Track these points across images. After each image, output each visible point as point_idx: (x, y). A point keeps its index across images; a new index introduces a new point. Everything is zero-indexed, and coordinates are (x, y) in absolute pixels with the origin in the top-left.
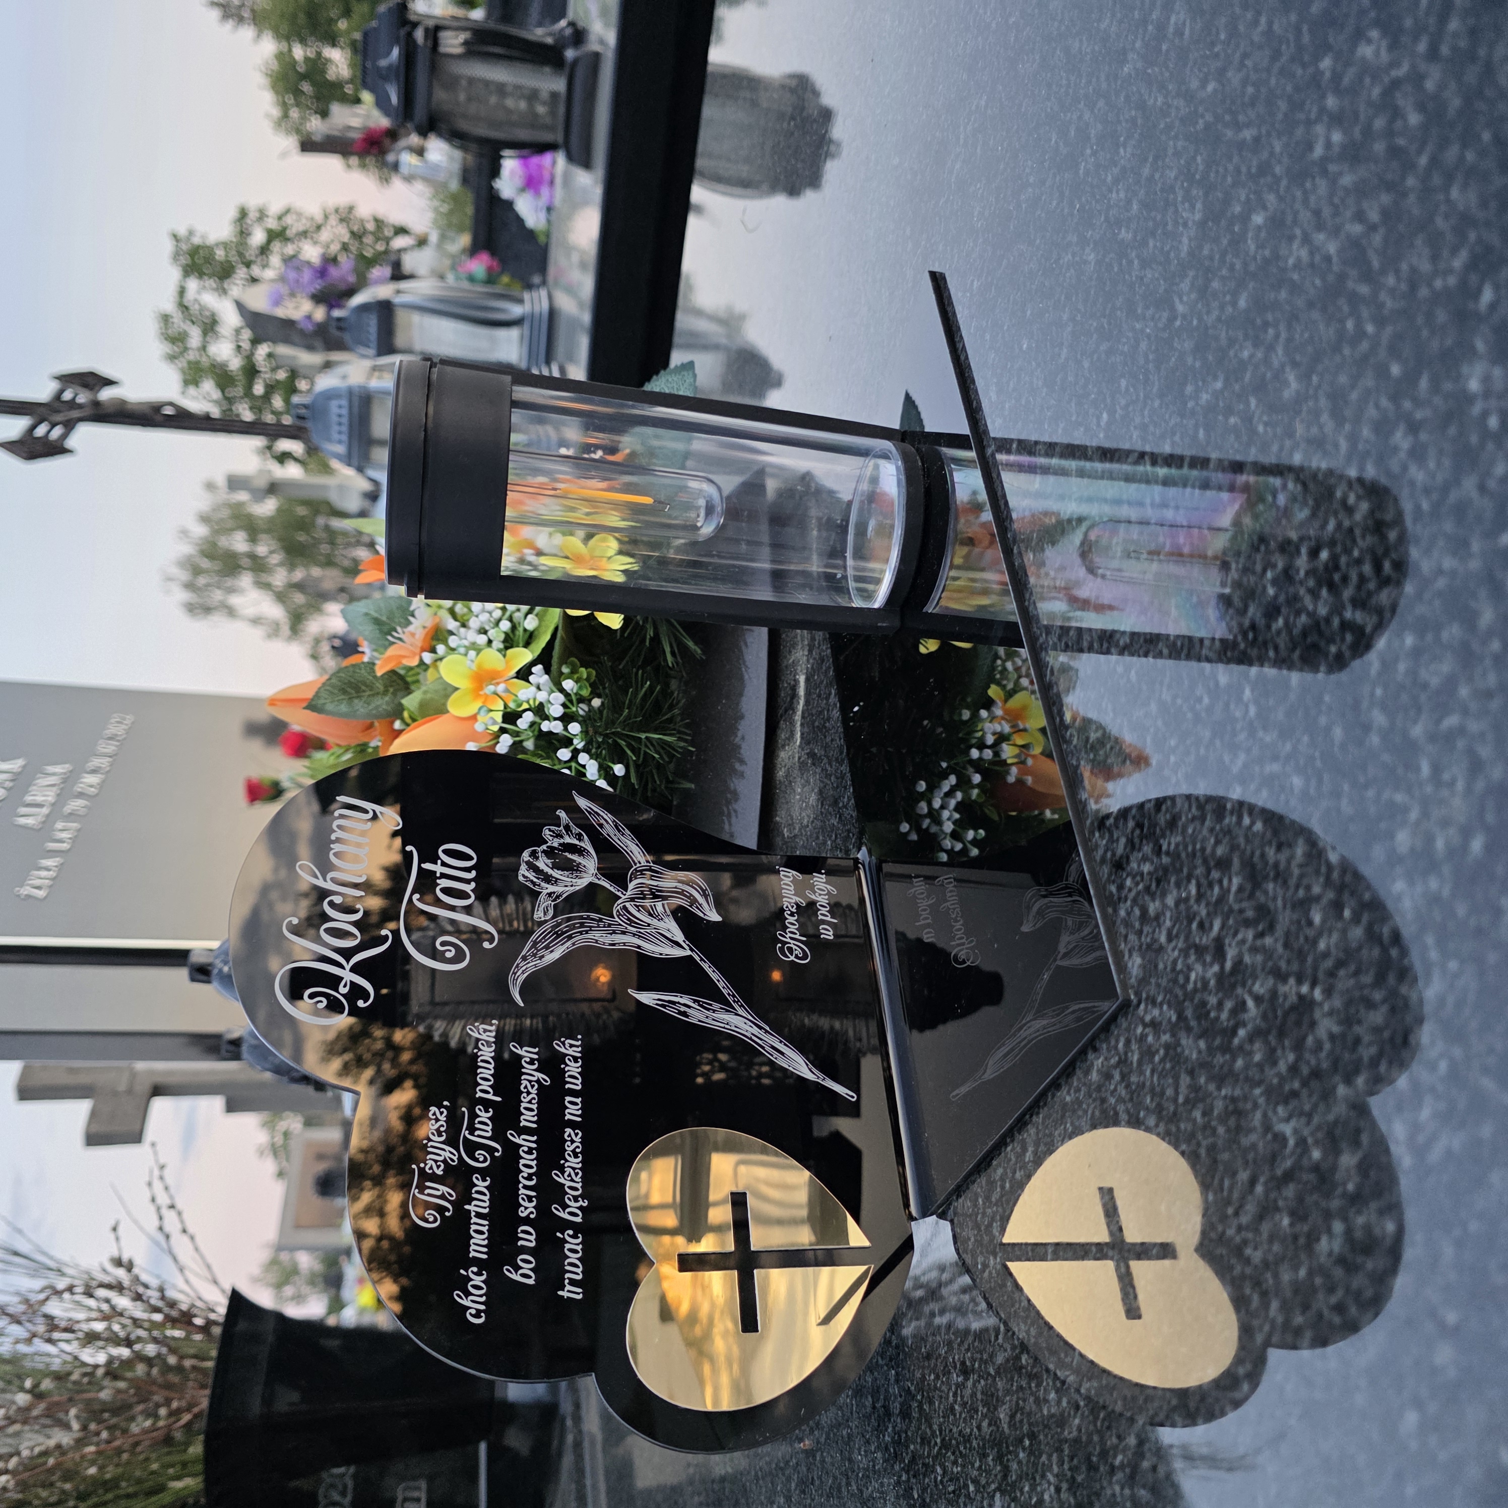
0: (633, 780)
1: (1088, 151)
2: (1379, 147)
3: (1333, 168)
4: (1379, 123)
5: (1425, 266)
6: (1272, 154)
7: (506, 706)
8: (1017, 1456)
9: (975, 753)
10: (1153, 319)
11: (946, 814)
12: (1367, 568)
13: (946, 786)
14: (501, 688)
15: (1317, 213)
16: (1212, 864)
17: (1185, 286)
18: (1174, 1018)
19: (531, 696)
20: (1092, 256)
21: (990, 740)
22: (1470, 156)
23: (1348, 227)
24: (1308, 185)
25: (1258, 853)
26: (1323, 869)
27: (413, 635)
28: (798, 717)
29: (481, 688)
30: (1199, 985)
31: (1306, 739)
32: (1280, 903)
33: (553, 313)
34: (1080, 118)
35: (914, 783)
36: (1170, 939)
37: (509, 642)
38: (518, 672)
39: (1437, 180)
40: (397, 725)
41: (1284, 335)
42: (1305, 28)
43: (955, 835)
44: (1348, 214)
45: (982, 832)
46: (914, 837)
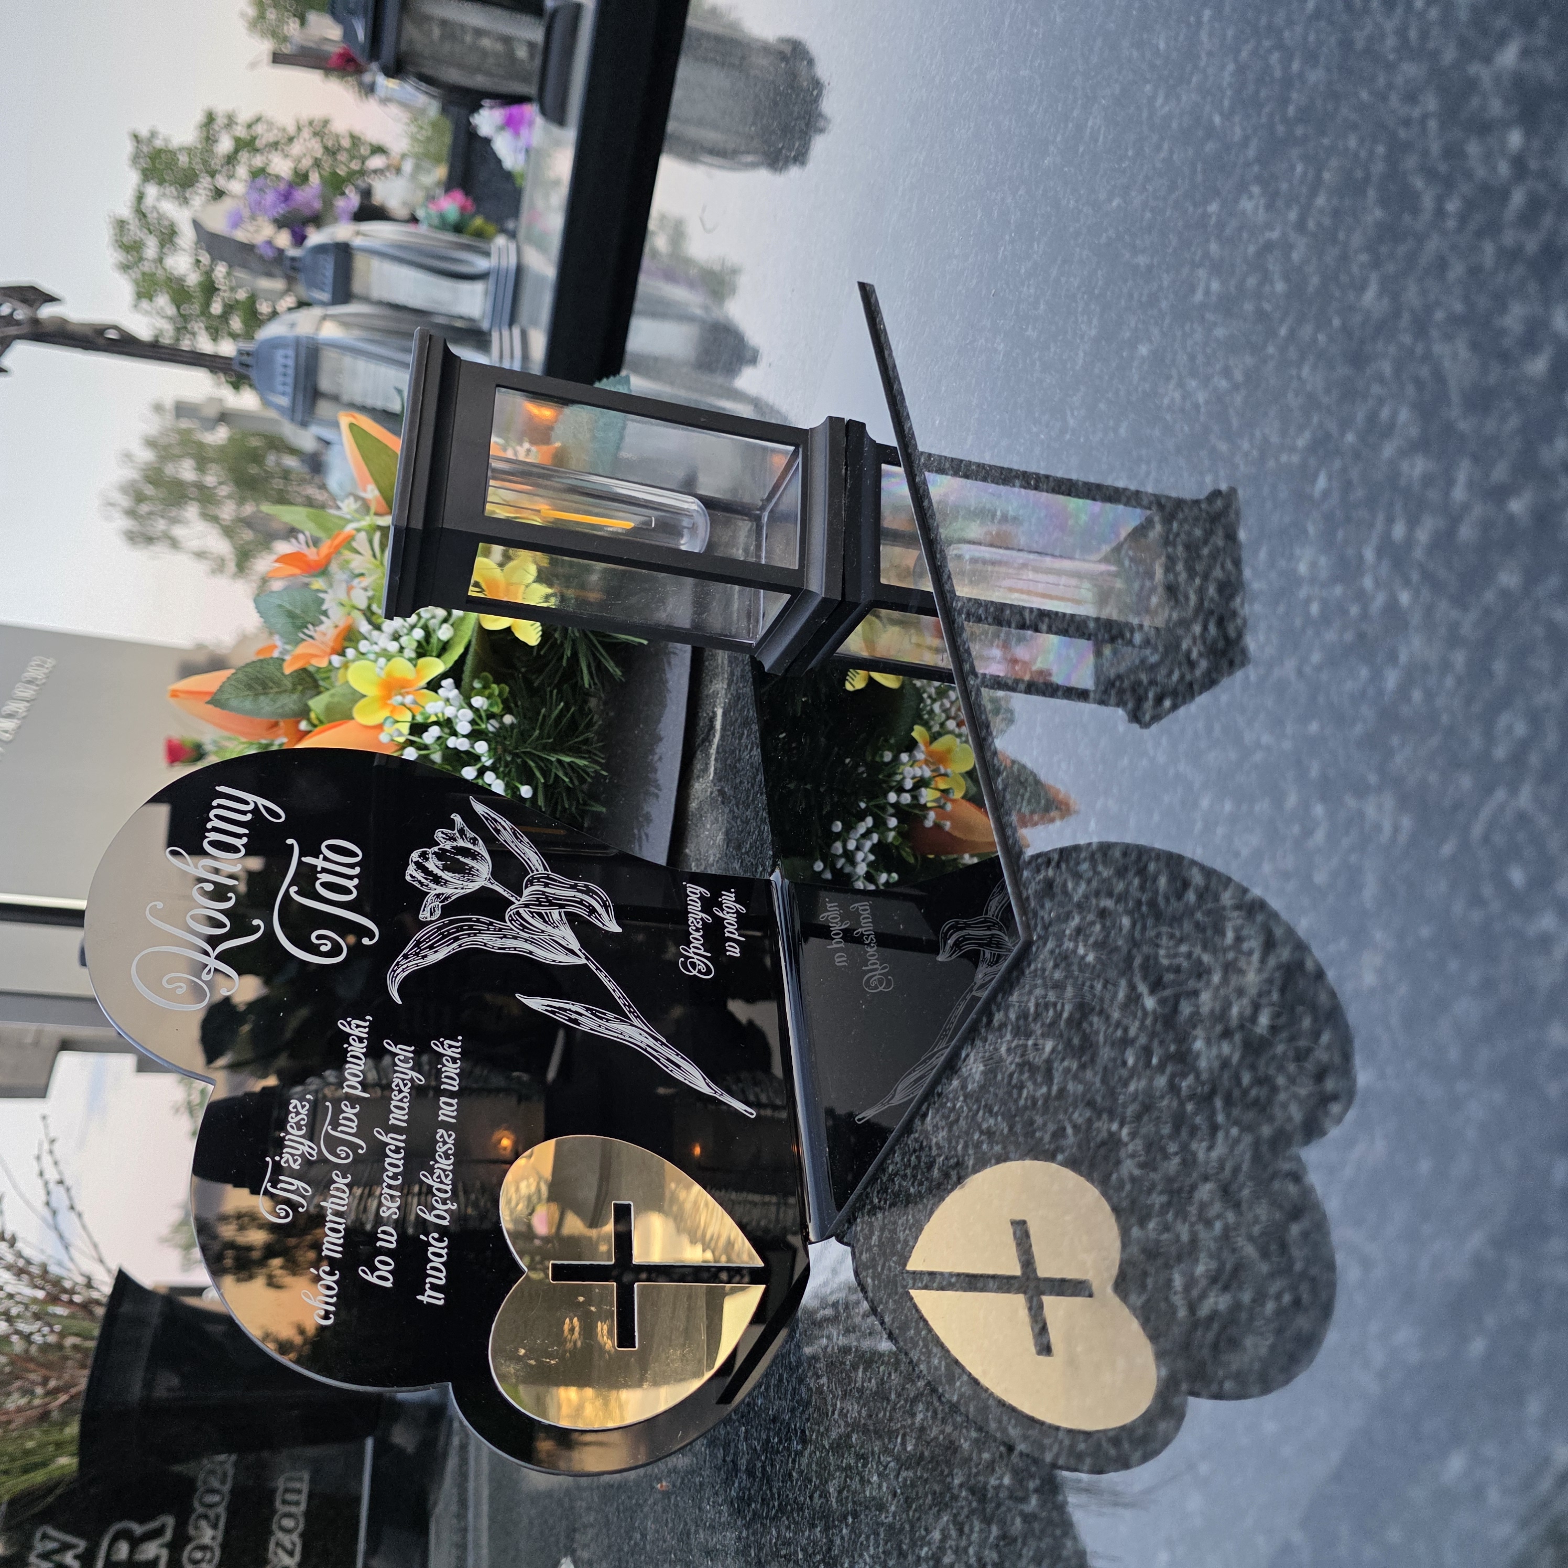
0: (541, 802)
1: (1007, 237)
2: (1249, 307)
3: (1209, 316)
4: (1252, 282)
5: (1275, 439)
6: (1160, 288)
7: (414, 717)
8: (841, 1531)
9: (892, 797)
10: (1047, 426)
11: (860, 856)
12: (1200, 725)
13: (862, 828)
14: (408, 699)
15: (1192, 358)
16: (1049, 984)
17: (1076, 400)
18: (1006, 1131)
19: (438, 710)
20: (1002, 345)
21: (909, 784)
22: (1321, 338)
23: (1216, 379)
24: (1187, 327)
25: (1088, 983)
26: (1140, 1014)
27: (324, 634)
28: (713, 751)
29: (389, 697)
30: (1029, 1103)
31: (1136, 882)
32: (1101, 1038)
33: (520, 270)
34: (1003, 199)
35: (831, 822)
36: (1009, 1050)
37: (422, 651)
38: (429, 683)
39: (1292, 354)
40: (303, 726)
41: (1153, 474)
42: (1199, 167)
43: (869, 877)
44: (1218, 367)
45: (895, 876)
46: (828, 875)
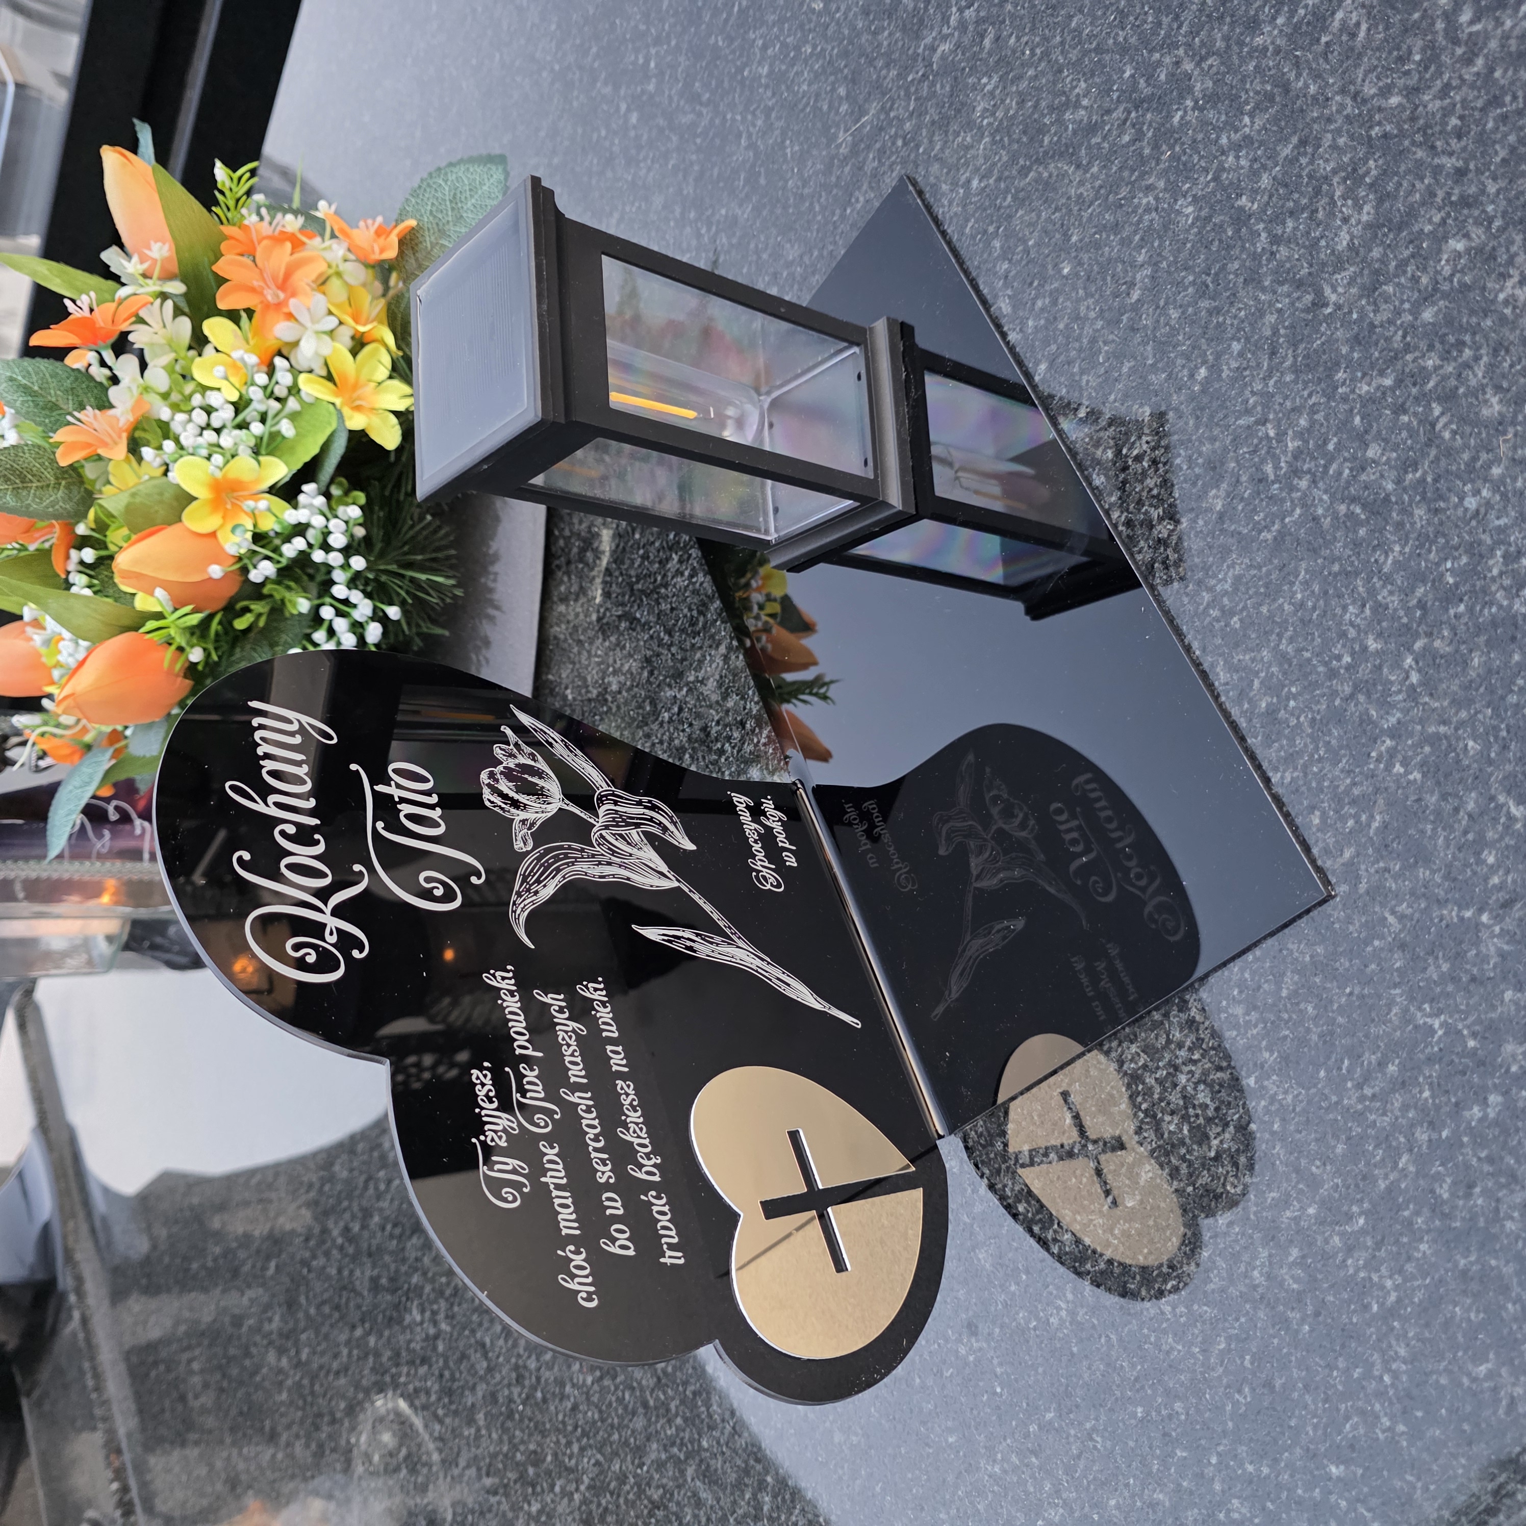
37: (262, 449)
41: (1486, 359)
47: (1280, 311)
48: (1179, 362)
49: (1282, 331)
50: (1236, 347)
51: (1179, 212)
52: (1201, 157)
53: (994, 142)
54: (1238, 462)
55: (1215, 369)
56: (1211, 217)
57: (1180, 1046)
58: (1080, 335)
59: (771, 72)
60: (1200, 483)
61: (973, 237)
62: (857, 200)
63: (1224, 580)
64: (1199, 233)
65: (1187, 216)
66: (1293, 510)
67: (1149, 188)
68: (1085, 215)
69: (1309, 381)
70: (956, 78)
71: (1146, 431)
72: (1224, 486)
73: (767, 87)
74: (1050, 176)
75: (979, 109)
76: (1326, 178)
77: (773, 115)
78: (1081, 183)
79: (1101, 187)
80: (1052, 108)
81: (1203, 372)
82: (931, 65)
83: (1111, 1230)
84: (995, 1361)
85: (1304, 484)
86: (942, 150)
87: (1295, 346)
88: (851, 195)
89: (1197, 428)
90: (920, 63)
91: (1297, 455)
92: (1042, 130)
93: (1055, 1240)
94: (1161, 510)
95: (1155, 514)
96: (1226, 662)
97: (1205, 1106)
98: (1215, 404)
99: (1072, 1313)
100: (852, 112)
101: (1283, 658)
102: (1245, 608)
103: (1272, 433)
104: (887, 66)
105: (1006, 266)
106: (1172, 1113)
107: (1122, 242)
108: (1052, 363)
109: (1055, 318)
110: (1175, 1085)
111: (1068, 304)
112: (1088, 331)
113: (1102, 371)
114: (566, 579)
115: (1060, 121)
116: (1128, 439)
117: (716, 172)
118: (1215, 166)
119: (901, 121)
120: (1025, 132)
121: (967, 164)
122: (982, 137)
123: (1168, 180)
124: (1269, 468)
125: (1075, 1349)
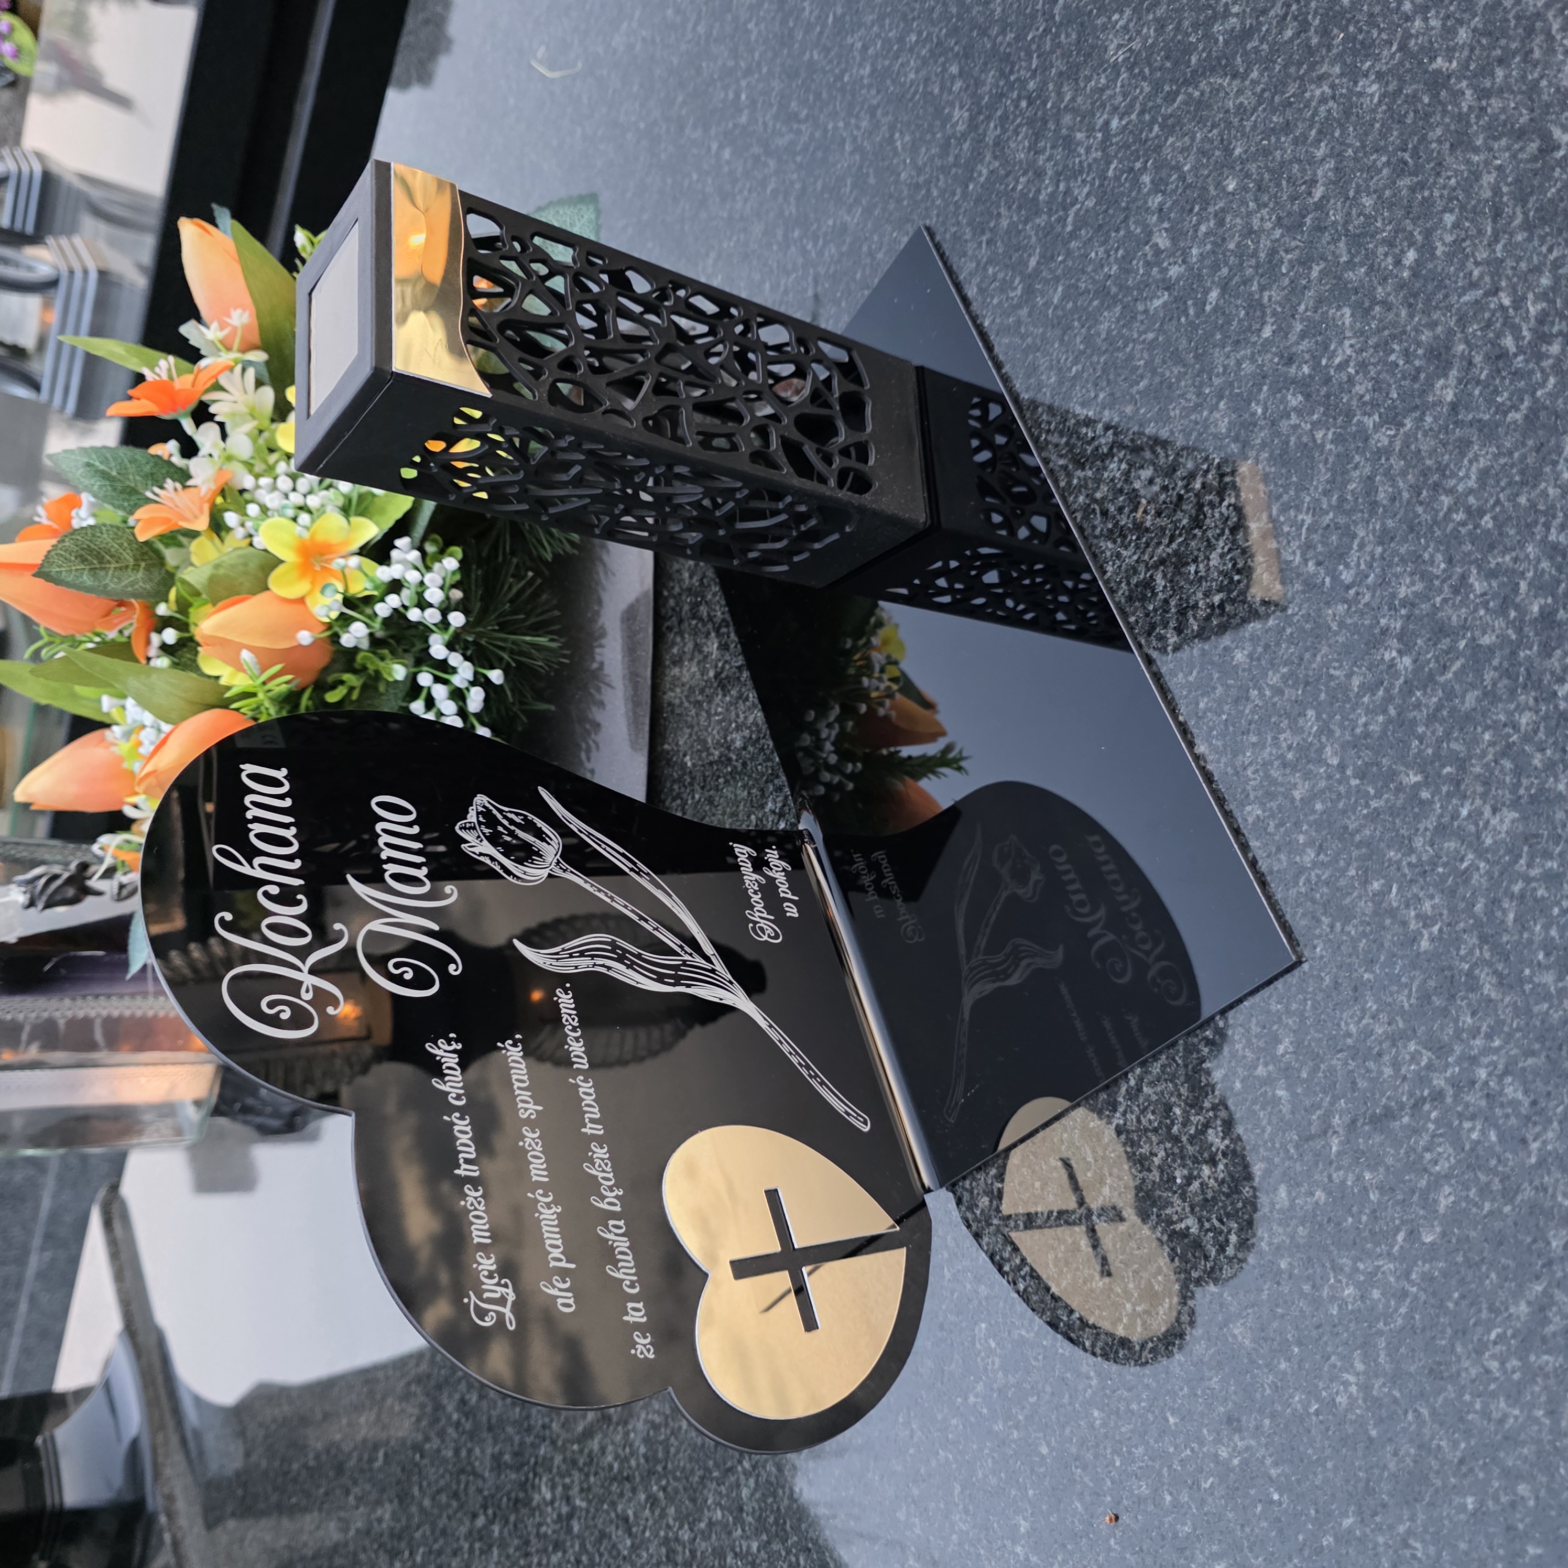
38: (366, 548)
47: (1499, 168)
48: (1381, 250)
49: (1505, 189)
50: (1449, 219)
51: (1360, 94)
52: (1381, 31)
53: (1132, 76)
54: (1467, 342)
55: (1426, 249)
56: (1400, 90)
57: (1475, 1032)
58: (1256, 251)
59: (874, 71)
60: (1423, 376)
61: (1117, 178)
62: (980, 174)
63: (1467, 476)
64: (1389, 109)
65: (1372, 95)
66: (1545, 380)
67: (1321, 78)
68: (1248, 124)
69: (1547, 234)
70: (1082, 24)
71: (1348, 334)
72: (1454, 373)
73: (870, 86)
74: (1202, 94)
75: (1112, 47)
76: (1538, 15)
77: (879, 112)
78: (1240, 92)
79: (1263, 91)
80: (1195, 26)
81: (1411, 256)
82: (1053, 17)
83: (1407, 1275)
84: (1268, 1461)
85: (1555, 348)
86: (1073, 99)
87: (1523, 201)
88: (972, 171)
89: (1411, 316)
90: (1040, 18)
91: (1542, 319)
92: (1189, 49)
93: (1332, 1299)
94: (1376, 417)
95: (1369, 422)
96: (1479, 568)
97: (1514, 1103)
98: (1430, 287)
99: (1366, 1388)
100: (968, 87)
101: (1552, 551)
102: (1498, 502)
103: (1506, 302)
104: (1003, 32)
105: (1159, 198)
106: (1473, 1117)
107: (1296, 142)
108: (1224, 288)
109: (1224, 240)
110: (1473, 1083)
111: (1238, 220)
112: (1265, 243)
113: (1287, 281)
114: (678, 639)
115: (1209, 37)
116: (1326, 348)
117: (819, 185)
118: (1399, 35)
119: (1023, 83)
120: (1167, 58)
121: (1103, 106)
122: (1118, 75)
123: (1345, 63)
124: (1508, 342)
125: (1374, 1433)
